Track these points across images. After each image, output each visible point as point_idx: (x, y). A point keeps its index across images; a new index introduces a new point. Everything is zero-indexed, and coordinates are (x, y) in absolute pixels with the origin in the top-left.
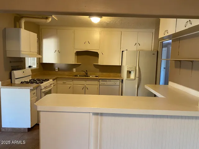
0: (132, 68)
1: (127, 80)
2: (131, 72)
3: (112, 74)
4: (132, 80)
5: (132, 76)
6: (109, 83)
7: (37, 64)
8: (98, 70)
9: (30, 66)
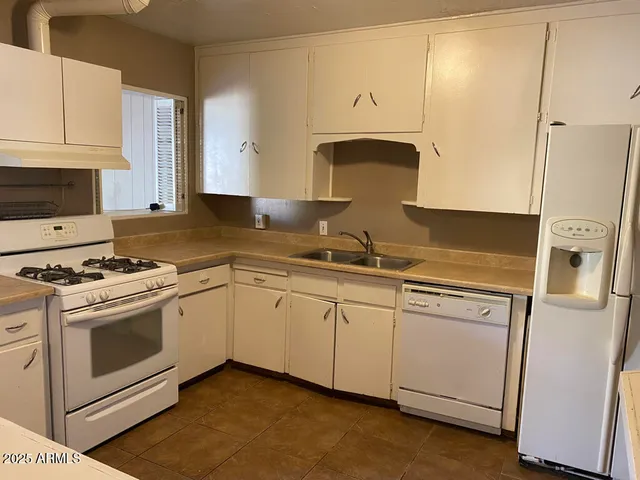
0: (587, 235)
1: (546, 301)
2: (583, 256)
3: (492, 258)
4: (586, 306)
5: (588, 283)
6: (448, 305)
7: (183, 197)
8: (425, 231)
9: (154, 207)
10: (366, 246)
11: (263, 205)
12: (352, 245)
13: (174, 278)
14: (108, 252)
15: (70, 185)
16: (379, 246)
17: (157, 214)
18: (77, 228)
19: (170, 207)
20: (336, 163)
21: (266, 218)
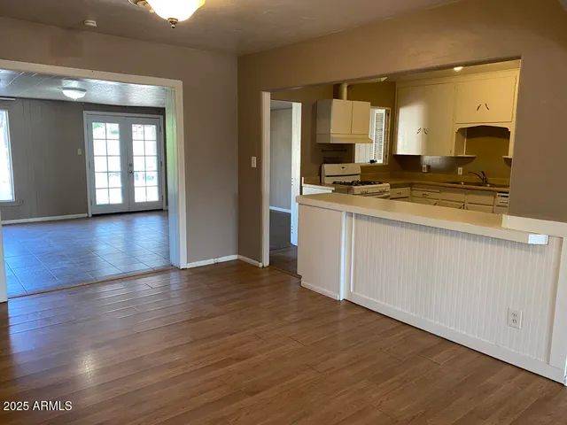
7: (386, 156)
9: (372, 161)
10: (483, 179)
11: (427, 160)
12: (475, 179)
13: (389, 189)
14: (358, 178)
15: (346, 151)
16: (490, 180)
17: (373, 164)
18: (349, 168)
19: (380, 161)
20: (468, 137)
21: (429, 167)
